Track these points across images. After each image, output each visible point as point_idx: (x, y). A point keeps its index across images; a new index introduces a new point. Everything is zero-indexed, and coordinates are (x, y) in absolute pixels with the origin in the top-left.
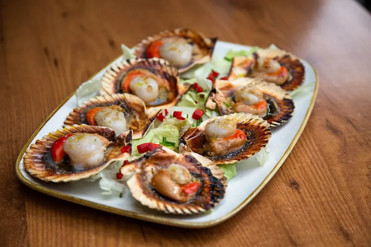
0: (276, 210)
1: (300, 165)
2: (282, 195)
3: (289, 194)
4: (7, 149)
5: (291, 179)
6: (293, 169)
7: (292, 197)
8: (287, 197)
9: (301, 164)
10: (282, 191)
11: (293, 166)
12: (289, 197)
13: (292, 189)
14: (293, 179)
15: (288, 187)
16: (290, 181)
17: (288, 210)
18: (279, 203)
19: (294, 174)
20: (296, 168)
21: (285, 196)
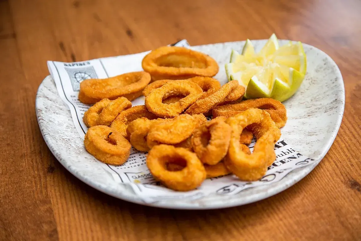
0: (342, 219)
1: (356, 160)
2: (344, 199)
3: (353, 198)
4: (31, 163)
5: (351, 179)
6: (350, 165)
7: (356, 202)
8: (350, 201)
9: (358, 159)
10: (343, 194)
11: (349, 163)
12: (353, 201)
13: (355, 192)
14: (353, 178)
15: (350, 189)
16: (350, 181)
17: (355, 218)
18: (344, 211)
19: (353, 172)
20: (353, 165)
21: (347, 200)
